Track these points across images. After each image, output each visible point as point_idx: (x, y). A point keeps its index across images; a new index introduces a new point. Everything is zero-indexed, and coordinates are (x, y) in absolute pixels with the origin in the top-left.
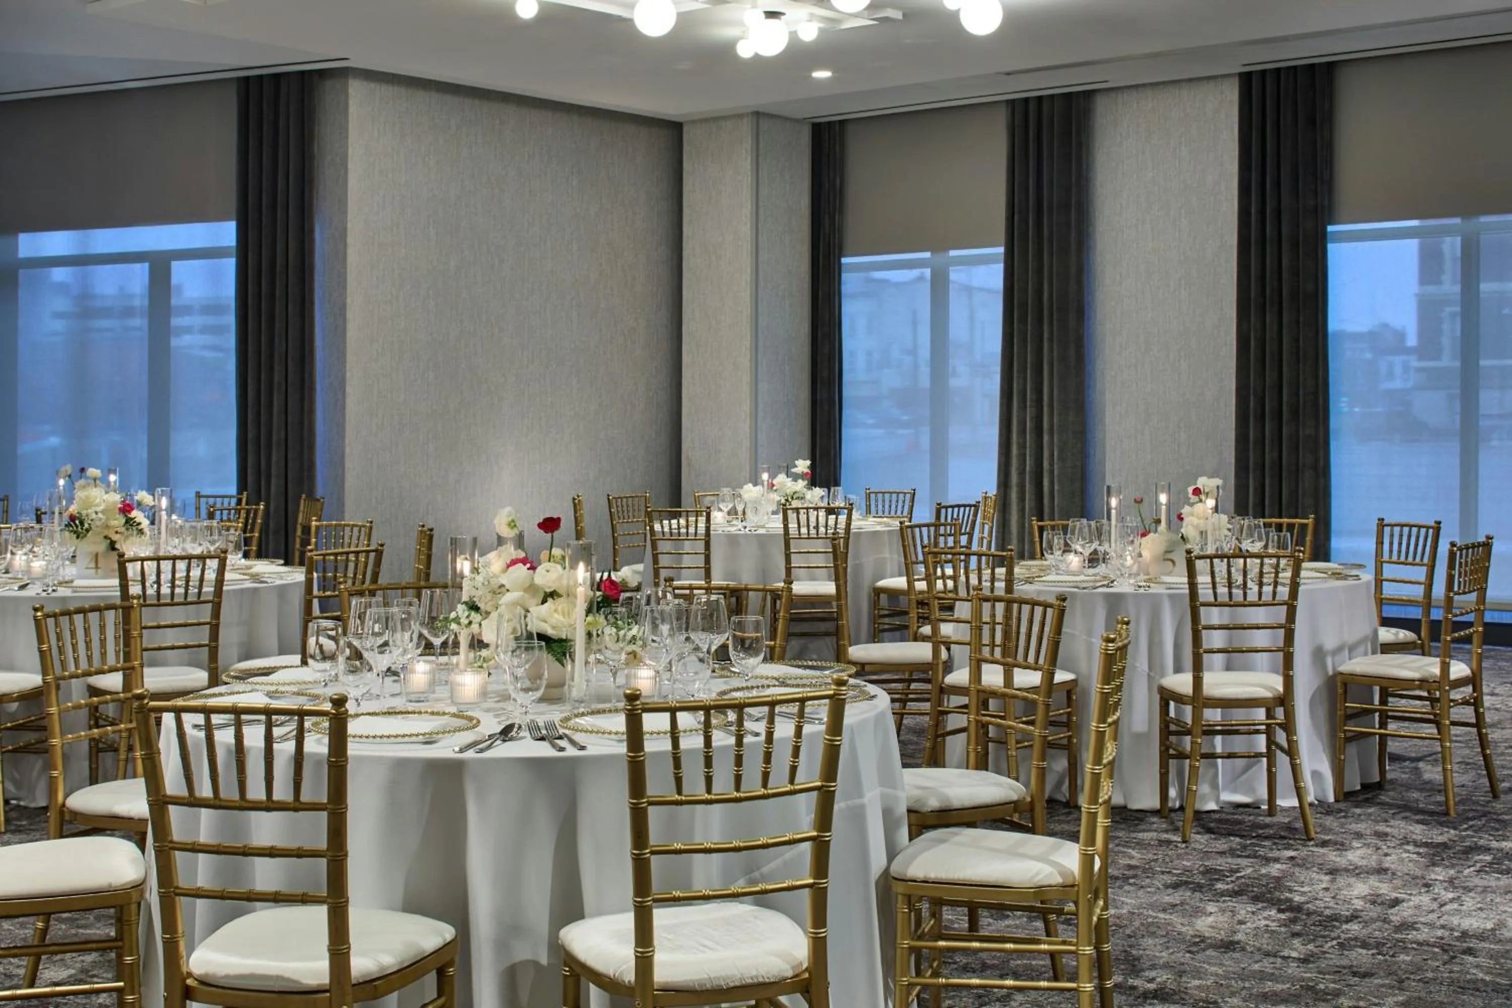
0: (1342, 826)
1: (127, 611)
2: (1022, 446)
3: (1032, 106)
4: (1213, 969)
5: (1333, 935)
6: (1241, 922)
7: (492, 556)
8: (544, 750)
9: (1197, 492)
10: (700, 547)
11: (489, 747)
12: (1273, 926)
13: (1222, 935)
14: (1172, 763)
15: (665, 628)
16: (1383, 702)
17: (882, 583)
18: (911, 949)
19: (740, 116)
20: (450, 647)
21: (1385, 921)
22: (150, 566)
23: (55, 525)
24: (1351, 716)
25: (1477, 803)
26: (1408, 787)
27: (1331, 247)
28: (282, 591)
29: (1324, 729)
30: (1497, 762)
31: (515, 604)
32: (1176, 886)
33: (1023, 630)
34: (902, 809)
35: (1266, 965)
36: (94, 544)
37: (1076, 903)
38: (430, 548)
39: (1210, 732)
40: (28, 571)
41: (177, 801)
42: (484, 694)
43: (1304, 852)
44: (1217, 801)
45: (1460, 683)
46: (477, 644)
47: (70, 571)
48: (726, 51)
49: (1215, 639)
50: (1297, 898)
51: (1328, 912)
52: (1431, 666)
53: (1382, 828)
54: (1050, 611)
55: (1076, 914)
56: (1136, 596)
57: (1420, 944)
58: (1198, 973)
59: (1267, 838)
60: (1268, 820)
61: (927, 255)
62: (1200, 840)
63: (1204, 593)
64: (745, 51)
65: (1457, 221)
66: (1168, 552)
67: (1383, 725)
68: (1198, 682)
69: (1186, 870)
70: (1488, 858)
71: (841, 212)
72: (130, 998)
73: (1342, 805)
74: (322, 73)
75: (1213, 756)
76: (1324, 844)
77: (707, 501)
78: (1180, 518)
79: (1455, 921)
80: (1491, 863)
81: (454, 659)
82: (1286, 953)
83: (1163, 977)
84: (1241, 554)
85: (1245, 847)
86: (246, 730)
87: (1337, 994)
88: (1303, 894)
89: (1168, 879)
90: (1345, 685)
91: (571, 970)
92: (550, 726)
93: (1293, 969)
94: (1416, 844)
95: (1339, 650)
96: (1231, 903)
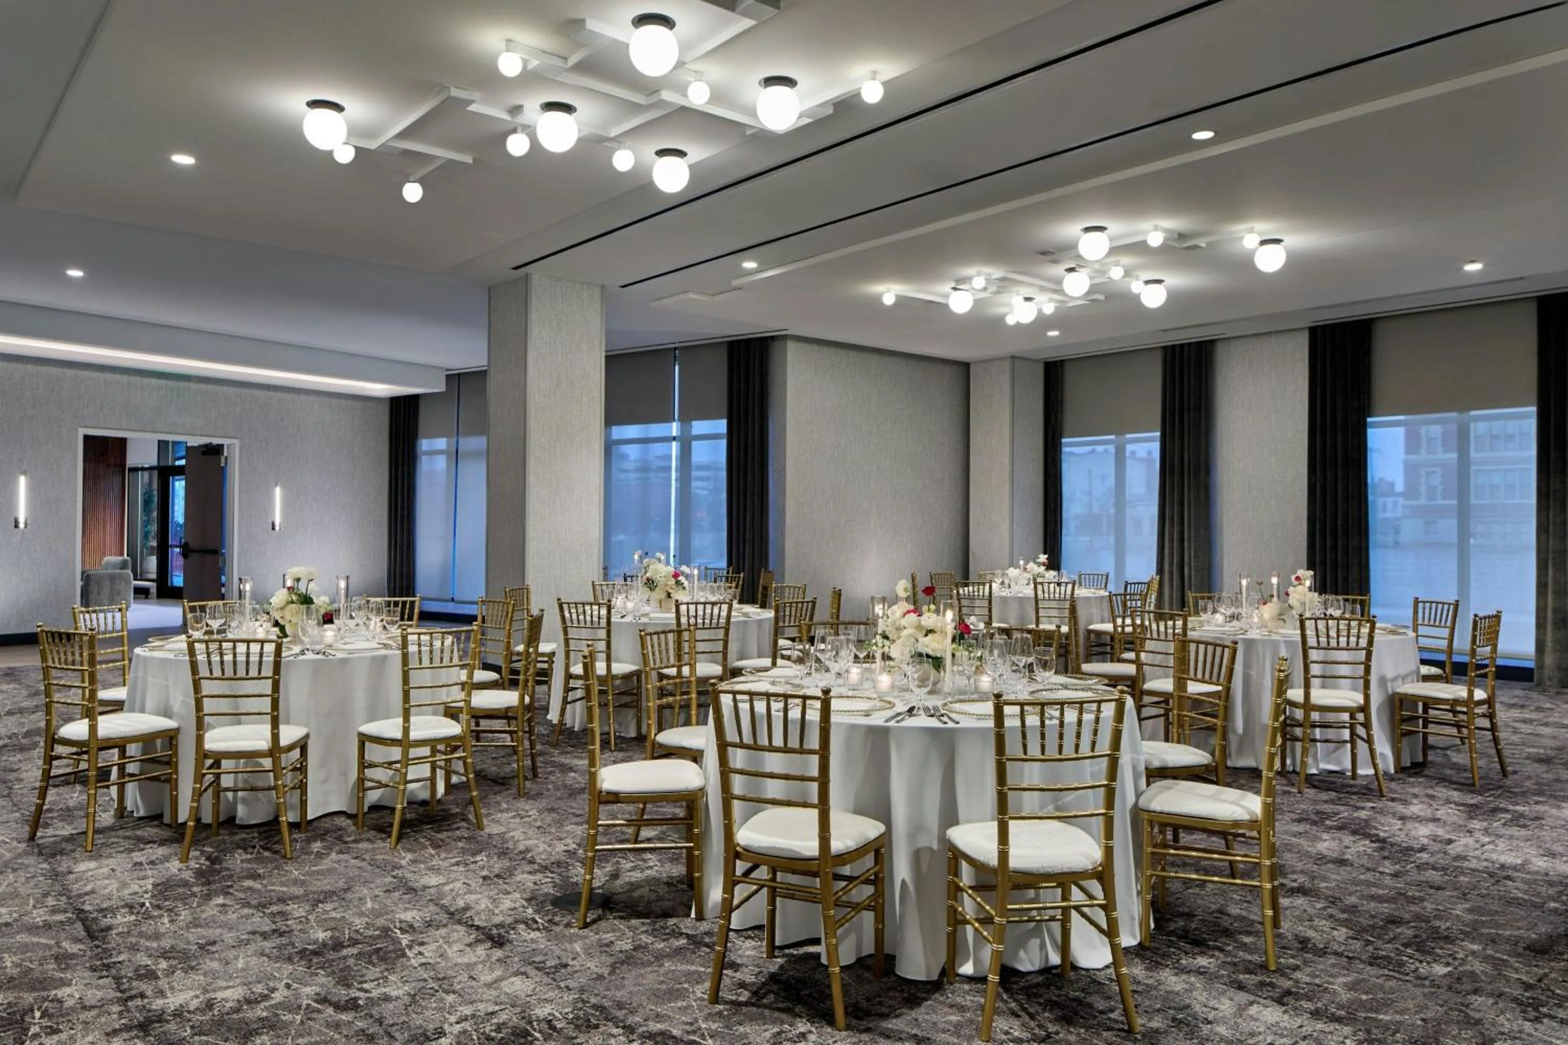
0: (1402, 789)
1: (679, 632)
2: (1172, 549)
3: (1177, 349)
4: (1334, 876)
5: (1412, 859)
6: (1347, 847)
7: (895, 607)
8: (934, 723)
9: (1298, 578)
10: (986, 604)
11: (902, 720)
12: (1369, 851)
13: (1335, 855)
14: (1288, 743)
15: (996, 652)
16: (1425, 711)
17: (1092, 627)
18: (1153, 854)
19: (1002, 359)
20: (870, 658)
21: (1445, 853)
22: (692, 607)
23: (639, 583)
24: (1405, 720)
25: (1492, 779)
26: (1443, 766)
27: (1370, 431)
28: (760, 622)
29: (1387, 728)
30: (1505, 753)
31: (910, 636)
32: (1299, 821)
33: (1192, 657)
34: (1142, 768)
35: (1369, 876)
36: (659, 594)
37: (1259, 833)
38: (839, 600)
39: (1314, 726)
40: (625, 608)
41: (734, 745)
42: (893, 687)
43: (1379, 805)
44: (1318, 769)
45: (1480, 703)
46: (886, 657)
47: (647, 609)
48: (999, 321)
49: (1315, 669)
50: (1382, 834)
51: (1404, 845)
52: (1461, 691)
53: (1430, 792)
54: (1227, 650)
55: (1259, 839)
56: (1263, 641)
57: (1473, 870)
58: (1324, 879)
59: (1354, 793)
60: (1352, 782)
61: (1113, 437)
62: (1310, 792)
63: (1312, 641)
64: (1010, 320)
65: (1454, 414)
66: (1281, 614)
67: (1425, 726)
68: (1307, 695)
69: (1304, 811)
70: (1509, 816)
71: (1062, 413)
72: (696, 853)
73: (1400, 776)
74: (772, 338)
75: (1314, 741)
76: (1393, 800)
77: (988, 577)
78: (1287, 594)
79: (1494, 857)
80: (1512, 820)
81: (873, 666)
82: (1381, 869)
83: (1302, 879)
84: (1327, 618)
85: (1340, 799)
86: (756, 703)
87: (1422, 900)
88: (1385, 831)
89: (1294, 816)
90: (1401, 701)
91: (954, 854)
92: (936, 709)
93: (1388, 880)
94: (1455, 803)
95: (1395, 679)
96: (1338, 834)
